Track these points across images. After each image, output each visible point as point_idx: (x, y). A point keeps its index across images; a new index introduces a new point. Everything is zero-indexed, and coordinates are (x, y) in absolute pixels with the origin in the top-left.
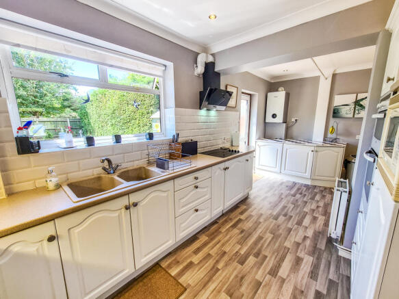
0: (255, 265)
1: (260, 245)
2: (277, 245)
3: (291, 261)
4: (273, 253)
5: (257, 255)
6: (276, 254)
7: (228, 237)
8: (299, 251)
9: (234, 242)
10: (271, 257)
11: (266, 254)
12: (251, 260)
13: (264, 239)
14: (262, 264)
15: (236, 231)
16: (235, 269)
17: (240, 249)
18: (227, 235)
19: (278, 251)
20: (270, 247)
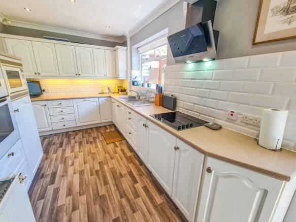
0: (93, 167)
1: (101, 178)
2: (91, 191)
3: (75, 187)
4: (89, 181)
5: (97, 172)
6: (87, 182)
7: (122, 165)
8: (71, 202)
9: (116, 166)
10: (88, 178)
11: (92, 177)
12: (97, 167)
13: (103, 185)
14: (91, 170)
15: (124, 172)
16: (100, 159)
17: (108, 166)
18: (124, 165)
19: (87, 186)
20: (94, 183)
